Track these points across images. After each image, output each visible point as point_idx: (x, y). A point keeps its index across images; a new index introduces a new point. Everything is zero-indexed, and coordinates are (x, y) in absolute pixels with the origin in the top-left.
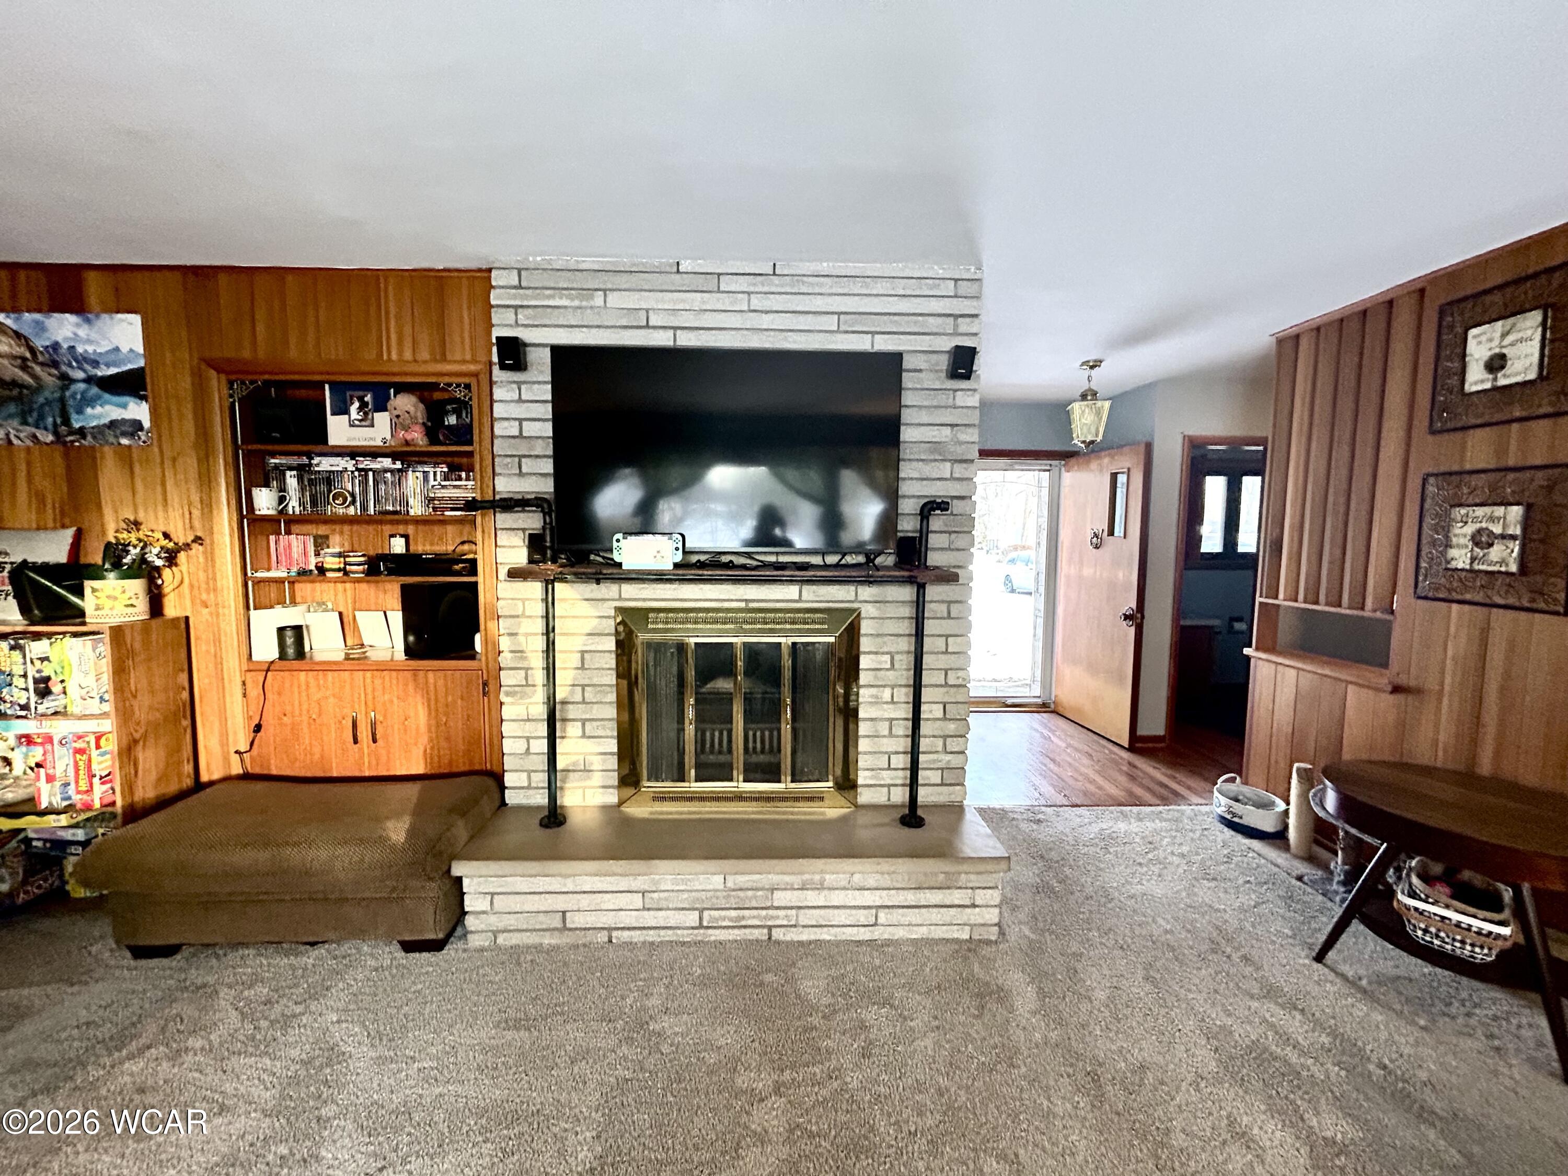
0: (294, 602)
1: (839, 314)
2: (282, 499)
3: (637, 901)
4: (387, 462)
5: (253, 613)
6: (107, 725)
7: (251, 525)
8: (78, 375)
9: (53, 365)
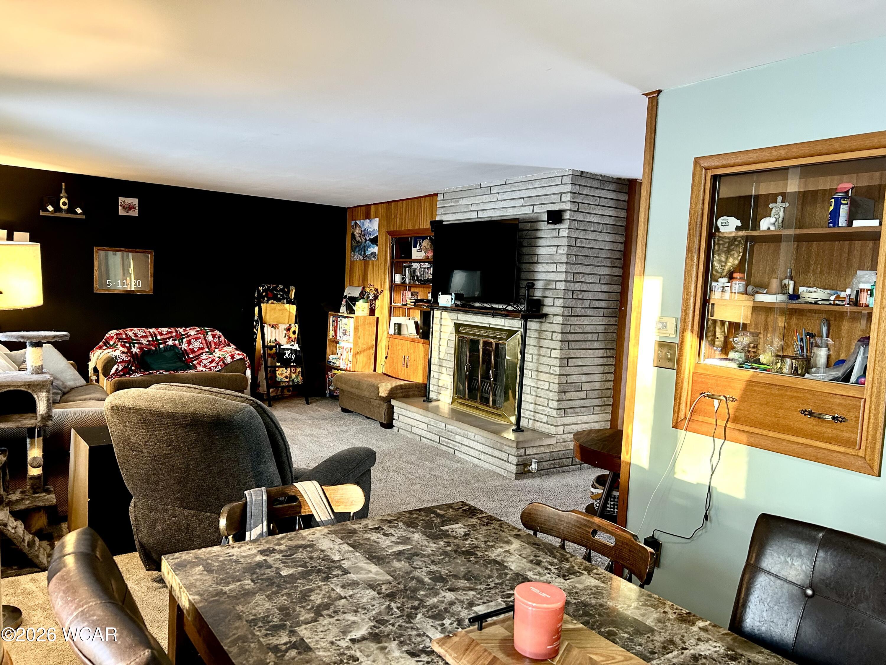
0: (408, 316)
1: (523, 198)
2: (403, 278)
5: (392, 317)
6: (352, 346)
7: (394, 287)
8: (368, 238)
9: (364, 235)
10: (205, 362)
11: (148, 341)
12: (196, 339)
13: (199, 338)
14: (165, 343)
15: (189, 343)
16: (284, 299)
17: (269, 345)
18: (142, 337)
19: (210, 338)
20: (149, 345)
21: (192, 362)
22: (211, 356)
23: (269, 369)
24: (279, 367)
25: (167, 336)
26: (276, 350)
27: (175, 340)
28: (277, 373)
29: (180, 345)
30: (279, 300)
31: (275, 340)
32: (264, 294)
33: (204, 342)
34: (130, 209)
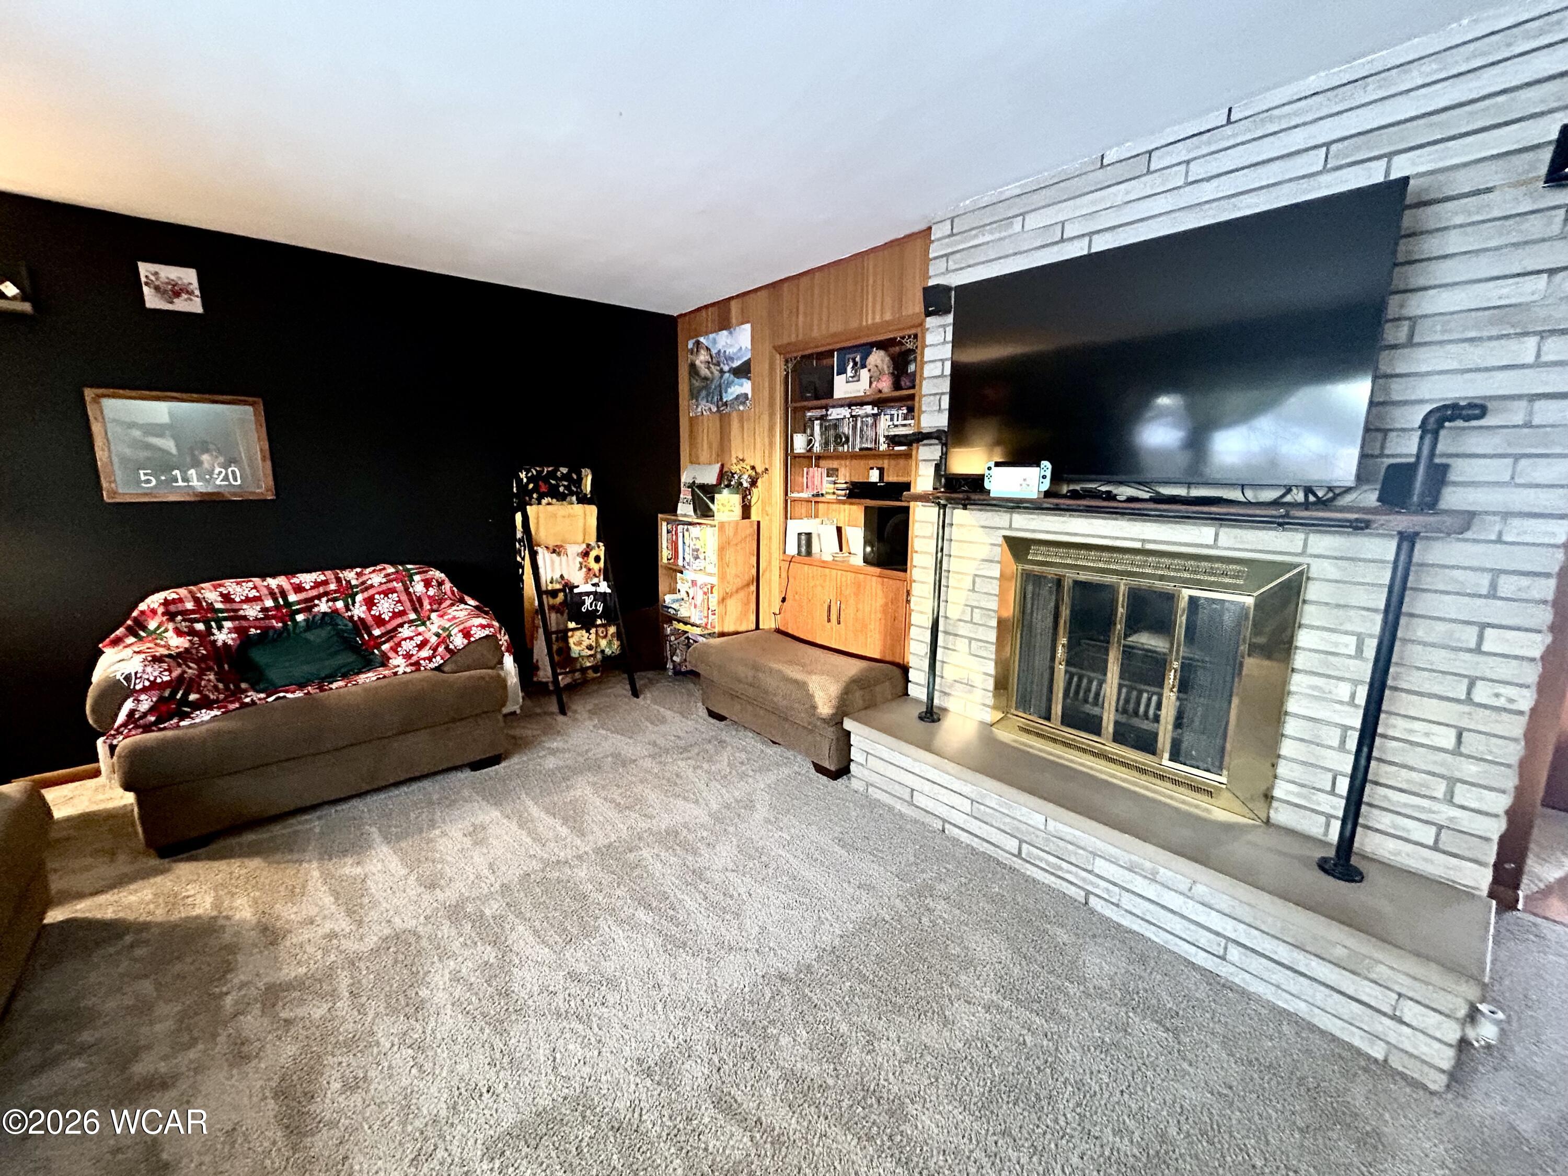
0: (816, 516)
1: (1329, 144)
2: (810, 442)
3: (966, 805)
4: (868, 409)
5: (789, 521)
6: (714, 580)
7: (792, 460)
8: (726, 368)
9: (718, 364)
10: (407, 646)
11: (264, 610)
12: (386, 593)
13: (393, 591)
14: (308, 609)
15: (370, 603)
16: (572, 493)
17: (550, 588)
18: (248, 600)
19: (418, 588)
20: (267, 617)
21: (378, 647)
22: (421, 629)
23: (554, 636)
24: (573, 630)
25: (314, 593)
26: (566, 596)
27: (335, 600)
28: (571, 641)
29: (347, 609)
30: (561, 498)
31: (562, 577)
32: (531, 486)
33: (404, 598)
34: (177, 294)
